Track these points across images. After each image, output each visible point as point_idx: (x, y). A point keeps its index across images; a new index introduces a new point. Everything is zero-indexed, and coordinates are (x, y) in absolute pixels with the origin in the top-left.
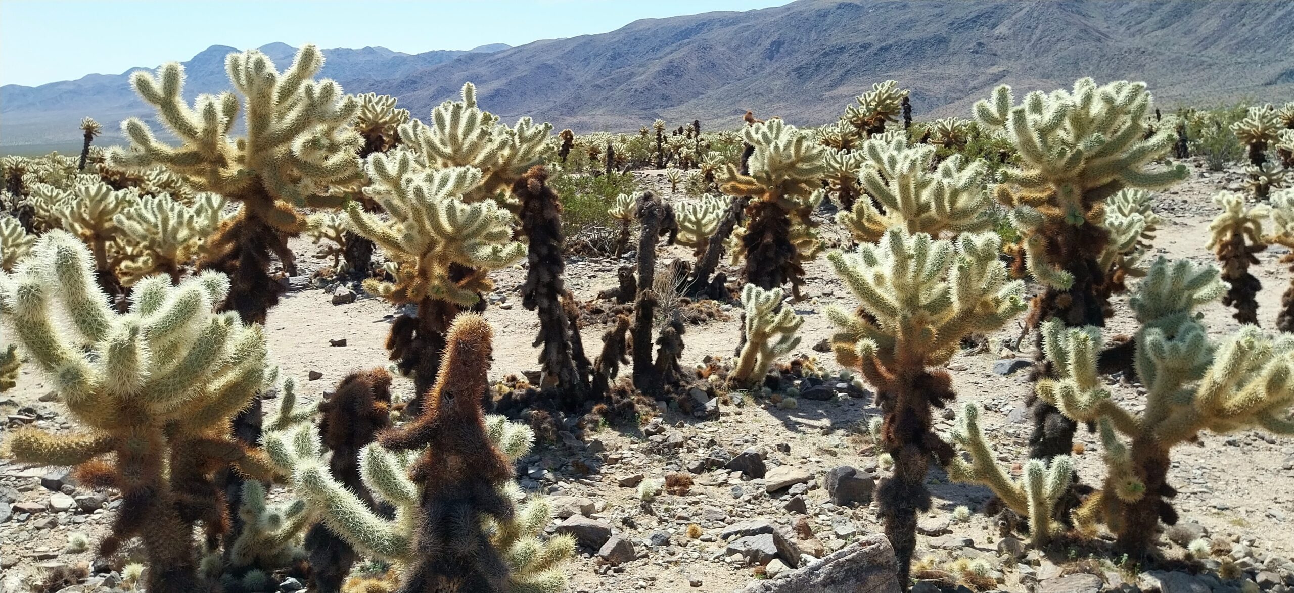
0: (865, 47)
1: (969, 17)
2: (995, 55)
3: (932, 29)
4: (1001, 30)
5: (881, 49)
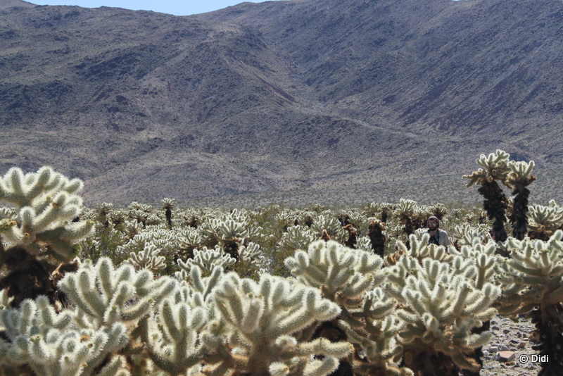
1: (107, 59)
2: (142, 115)
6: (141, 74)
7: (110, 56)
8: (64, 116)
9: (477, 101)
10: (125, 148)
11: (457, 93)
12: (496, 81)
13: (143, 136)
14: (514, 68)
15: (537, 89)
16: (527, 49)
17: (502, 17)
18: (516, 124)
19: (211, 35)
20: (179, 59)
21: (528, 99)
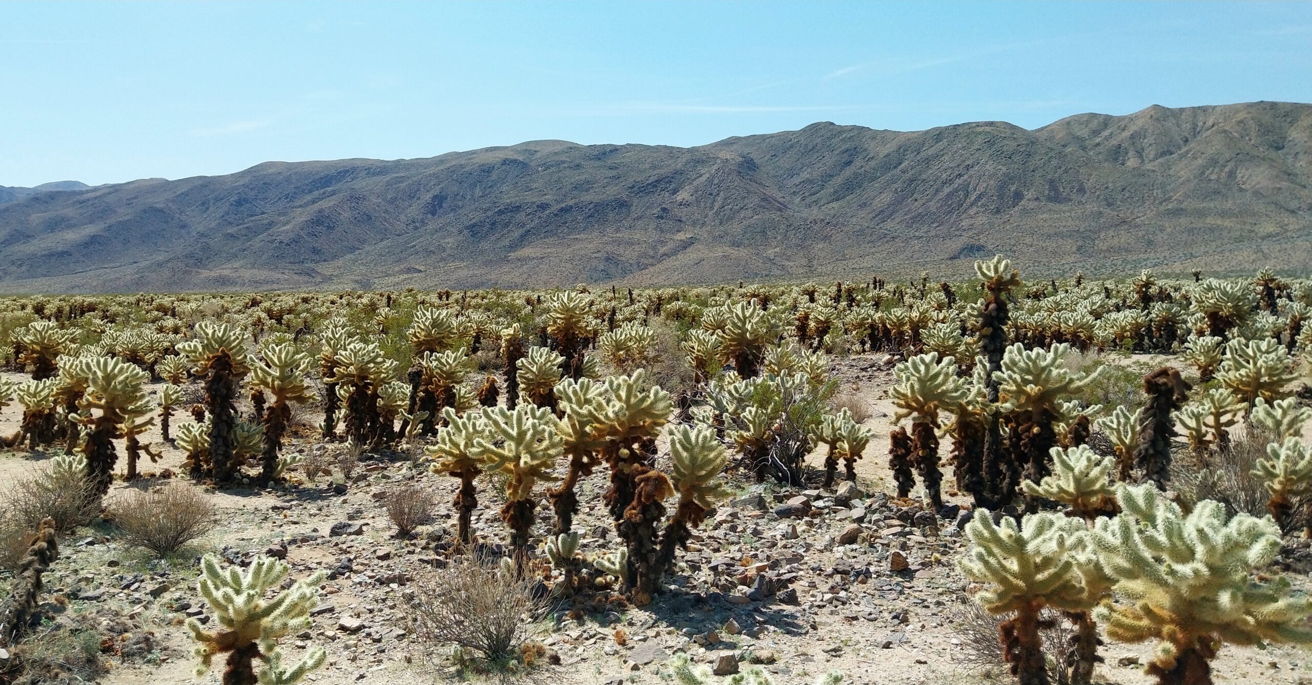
0: (543, 207)
1: (650, 182)
2: (681, 221)
3: (613, 192)
4: (683, 196)
5: (562, 210)
6: (675, 192)
7: (651, 179)
8: (624, 223)
9: (933, 206)
10: (670, 245)
11: (916, 200)
12: (947, 190)
13: (681, 236)
14: (959, 181)
15: (979, 197)
16: (968, 168)
17: (946, 144)
18: (965, 223)
20: (704, 178)
21: (972, 205)
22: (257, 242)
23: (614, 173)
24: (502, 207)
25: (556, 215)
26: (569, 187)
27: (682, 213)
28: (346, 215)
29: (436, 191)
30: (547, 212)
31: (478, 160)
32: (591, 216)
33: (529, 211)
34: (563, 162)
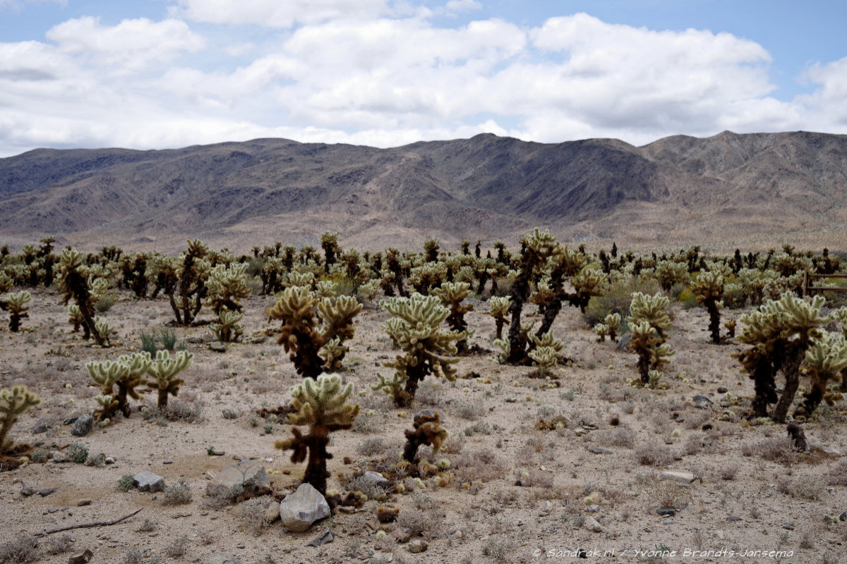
6: (365, 182)
7: (347, 172)
8: (322, 206)
9: (559, 201)
10: (358, 224)
11: (547, 196)
12: (570, 190)
14: (579, 183)
15: (593, 195)
18: (582, 215)
19: (403, 160)
20: (387, 174)
21: (588, 200)
22: (19, 215)
23: (319, 166)
24: (225, 191)
25: (268, 198)
26: (282, 176)
27: (368, 199)
28: (98, 193)
29: (176, 176)
30: (261, 195)
31: (213, 152)
32: (295, 200)
33: (247, 194)
34: (280, 156)
